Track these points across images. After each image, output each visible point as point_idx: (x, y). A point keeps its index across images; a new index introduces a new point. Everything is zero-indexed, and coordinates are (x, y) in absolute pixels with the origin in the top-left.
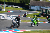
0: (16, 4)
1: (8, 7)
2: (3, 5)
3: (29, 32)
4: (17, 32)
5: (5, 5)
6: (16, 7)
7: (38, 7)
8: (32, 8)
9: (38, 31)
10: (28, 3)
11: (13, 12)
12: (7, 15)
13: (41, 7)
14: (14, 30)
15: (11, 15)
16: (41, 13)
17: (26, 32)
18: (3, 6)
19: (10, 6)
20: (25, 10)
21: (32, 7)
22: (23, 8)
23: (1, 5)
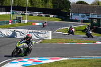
0: (46, 11)
1: (32, 15)
2: (23, 13)
3: (64, 62)
4: (44, 62)
5: (28, 13)
6: (46, 16)
7: (85, 15)
8: (74, 17)
9: (81, 60)
10: (67, 8)
11: (41, 24)
13: (89, 16)
14: (37, 59)
16: (89, 26)
17: (60, 62)
18: (24, 15)
19: (36, 14)
20: (62, 20)
21: (74, 15)
22: (58, 18)
23: (21, 12)
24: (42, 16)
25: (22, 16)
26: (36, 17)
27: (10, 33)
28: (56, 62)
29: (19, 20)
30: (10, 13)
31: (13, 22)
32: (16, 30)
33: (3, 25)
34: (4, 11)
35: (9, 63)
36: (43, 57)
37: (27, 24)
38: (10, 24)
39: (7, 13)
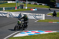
1: (30, 4)
3: (55, 34)
4: (41, 33)
5: (27, 2)
11: (36, 10)
12: (29, 13)
14: (37, 31)
15: (34, 14)
18: (25, 3)
19: (33, 3)
23: (23, 2)
24: (37, 4)
25: (23, 4)
26: (33, 5)
28: (49, 33)
29: (22, 7)
30: (15, 2)
31: (18, 8)
32: (21, 13)
33: (12, 10)
34: (11, 1)
35: (20, 33)
36: (40, 30)
37: (27, 10)
38: (16, 9)
39: (14, 2)
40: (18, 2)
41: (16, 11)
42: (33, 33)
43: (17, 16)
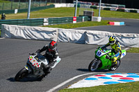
2: (94, 5)
5: (101, 6)
6: (131, 11)
11: (123, 23)
12: (106, 32)
14: (125, 76)
15: (119, 34)
18: (95, 8)
19: (115, 7)
24: (124, 11)
25: (92, 10)
26: (115, 13)
27: (78, 36)
29: (89, 16)
30: (73, 5)
31: (79, 19)
32: (87, 31)
33: (64, 24)
34: (63, 2)
36: (133, 73)
37: (101, 23)
38: (75, 22)
39: (69, 5)
40: (79, 6)
41: (75, 27)
42: (115, 80)
43: (78, 39)
